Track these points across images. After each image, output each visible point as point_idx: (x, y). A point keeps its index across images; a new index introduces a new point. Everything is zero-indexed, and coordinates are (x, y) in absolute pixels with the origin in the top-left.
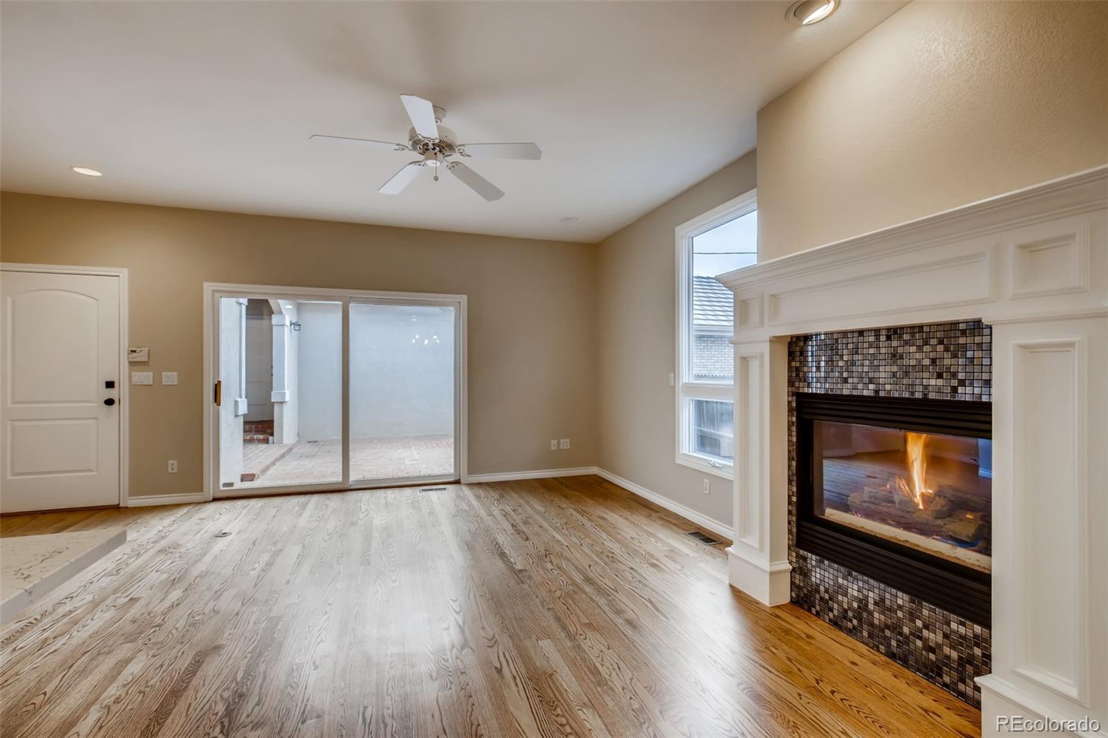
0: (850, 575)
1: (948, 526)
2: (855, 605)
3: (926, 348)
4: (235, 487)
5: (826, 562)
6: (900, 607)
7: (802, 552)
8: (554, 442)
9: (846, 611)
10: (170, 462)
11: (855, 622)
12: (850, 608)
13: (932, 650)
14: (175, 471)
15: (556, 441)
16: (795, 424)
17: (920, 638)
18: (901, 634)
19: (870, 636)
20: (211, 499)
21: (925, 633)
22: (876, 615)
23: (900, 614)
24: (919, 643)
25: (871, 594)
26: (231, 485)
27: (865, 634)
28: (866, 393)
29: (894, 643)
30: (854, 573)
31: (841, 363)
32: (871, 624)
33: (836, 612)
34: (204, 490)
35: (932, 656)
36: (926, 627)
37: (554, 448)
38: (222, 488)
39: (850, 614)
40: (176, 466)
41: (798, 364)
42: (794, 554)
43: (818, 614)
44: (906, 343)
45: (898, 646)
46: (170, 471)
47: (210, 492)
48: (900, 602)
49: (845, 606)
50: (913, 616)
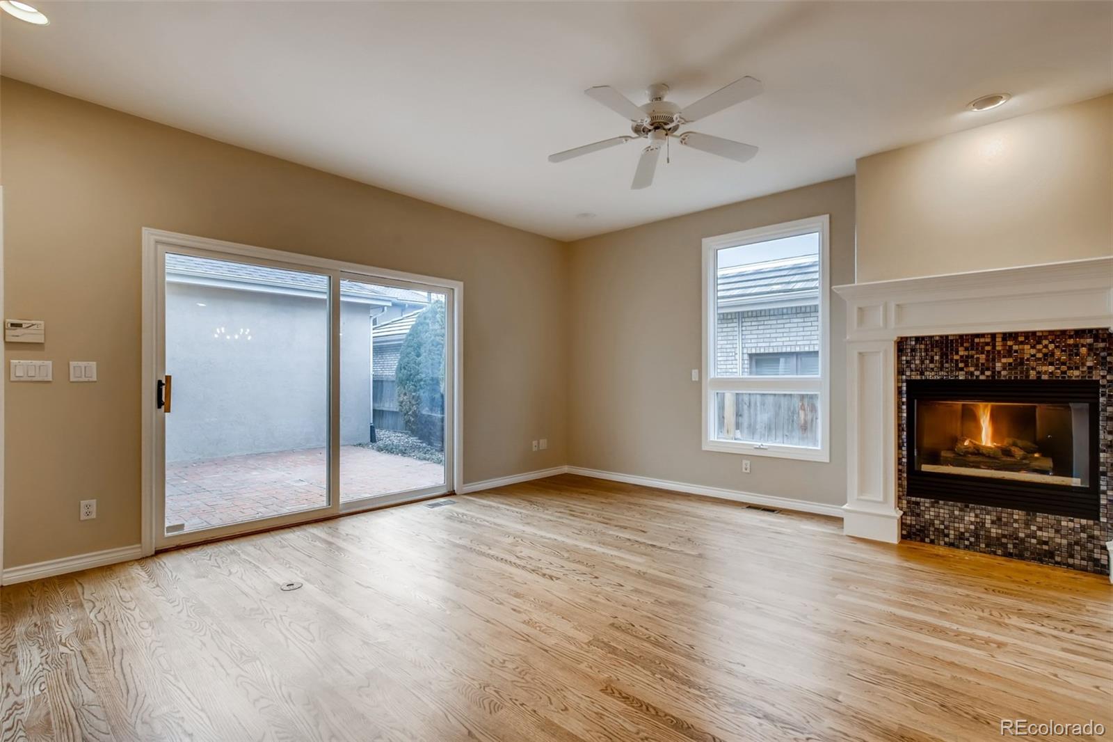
0: (967, 507)
1: (1034, 464)
2: (972, 527)
3: (1039, 347)
4: (187, 530)
5: (941, 502)
6: (1016, 521)
7: (913, 499)
8: (535, 443)
9: (962, 534)
10: (83, 503)
11: (972, 539)
12: (967, 530)
13: (1046, 543)
14: (94, 516)
15: (536, 442)
16: (905, 403)
17: (1035, 538)
18: (1017, 538)
19: (987, 546)
20: (153, 553)
21: (1039, 533)
22: (993, 530)
23: (1016, 525)
24: (1034, 541)
25: (988, 517)
26: (181, 527)
27: (983, 546)
28: (982, 377)
29: (1010, 546)
30: (970, 505)
31: (956, 357)
32: (988, 537)
33: (952, 536)
34: (143, 540)
35: (1045, 547)
36: (1040, 529)
37: (535, 449)
38: (167, 534)
39: (967, 535)
40: (94, 509)
41: (909, 358)
42: (905, 502)
43: (932, 542)
44: (1022, 343)
45: (1014, 547)
46: (83, 517)
47: (150, 541)
48: (1016, 517)
49: (962, 530)
50: (1027, 525)
